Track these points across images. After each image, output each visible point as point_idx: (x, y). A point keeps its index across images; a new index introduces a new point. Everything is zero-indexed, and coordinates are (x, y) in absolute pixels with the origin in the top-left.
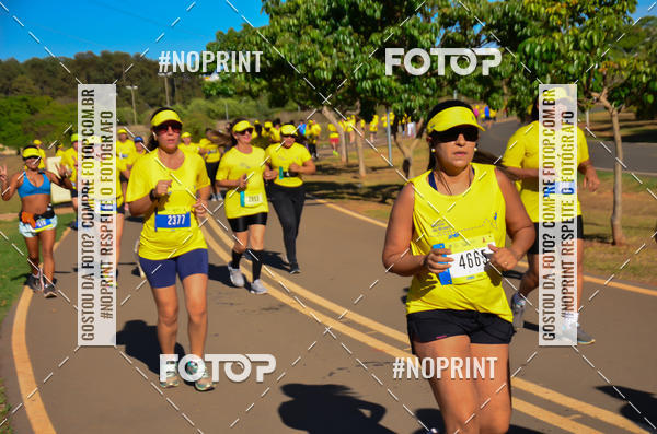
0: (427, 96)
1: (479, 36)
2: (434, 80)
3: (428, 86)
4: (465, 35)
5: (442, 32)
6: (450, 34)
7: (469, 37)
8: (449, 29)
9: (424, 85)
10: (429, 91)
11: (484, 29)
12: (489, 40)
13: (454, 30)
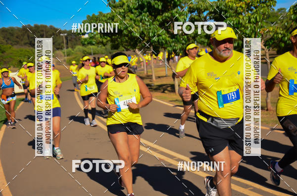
0: (183, 44)
1: (206, 17)
2: (186, 37)
3: (183, 39)
4: (200, 16)
5: (189, 15)
6: (193, 16)
8: (192, 14)
9: (182, 39)
10: (183, 42)
11: (208, 14)
12: (211, 19)
13: (194, 14)
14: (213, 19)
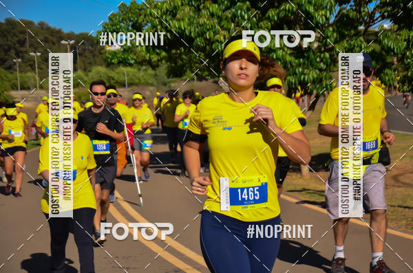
0: (321, 70)
1: (373, 13)
2: (327, 55)
3: (322, 61)
4: (360, 12)
5: (337, 8)
6: (344, 11)
7: (363, 14)
8: (344, 6)
9: (318, 60)
10: (322, 65)
11: (377, 6)
12: (383, 17)
13: (348, 8)
14: (388, 17)
